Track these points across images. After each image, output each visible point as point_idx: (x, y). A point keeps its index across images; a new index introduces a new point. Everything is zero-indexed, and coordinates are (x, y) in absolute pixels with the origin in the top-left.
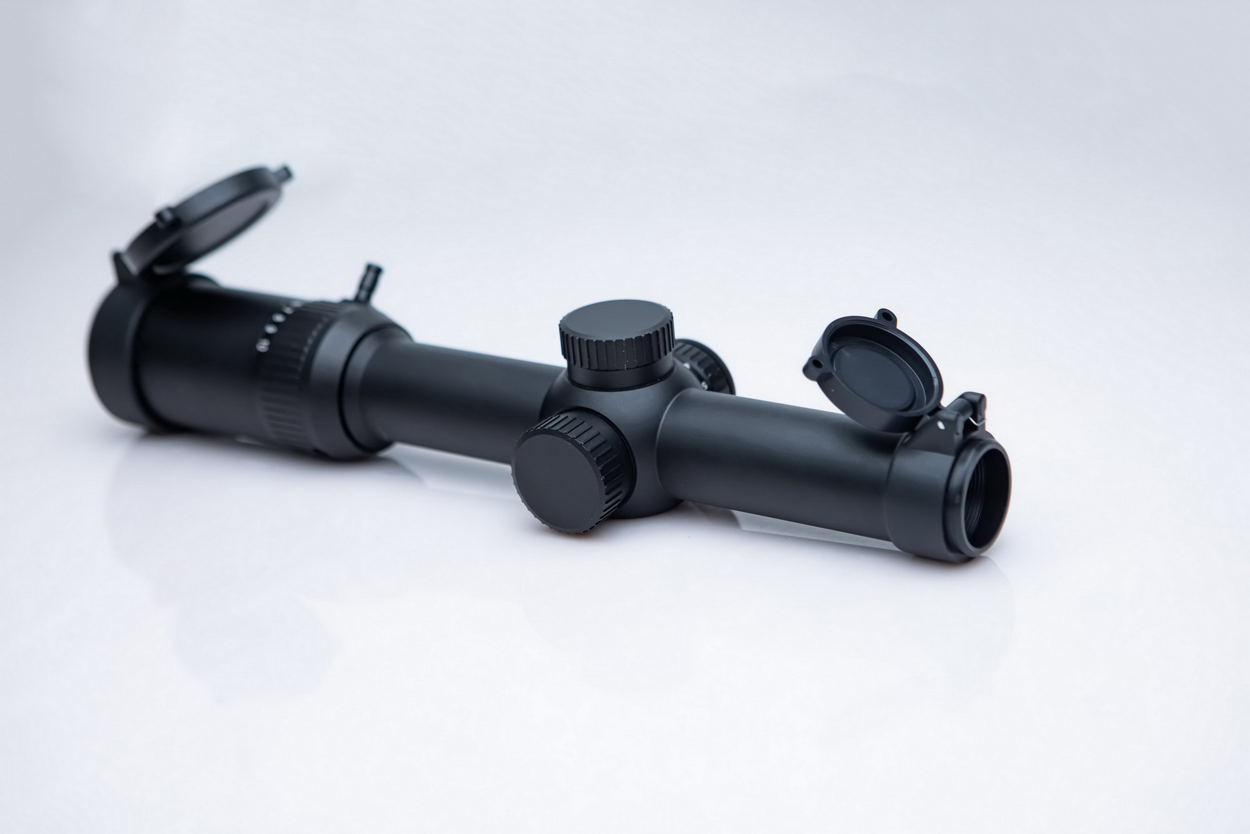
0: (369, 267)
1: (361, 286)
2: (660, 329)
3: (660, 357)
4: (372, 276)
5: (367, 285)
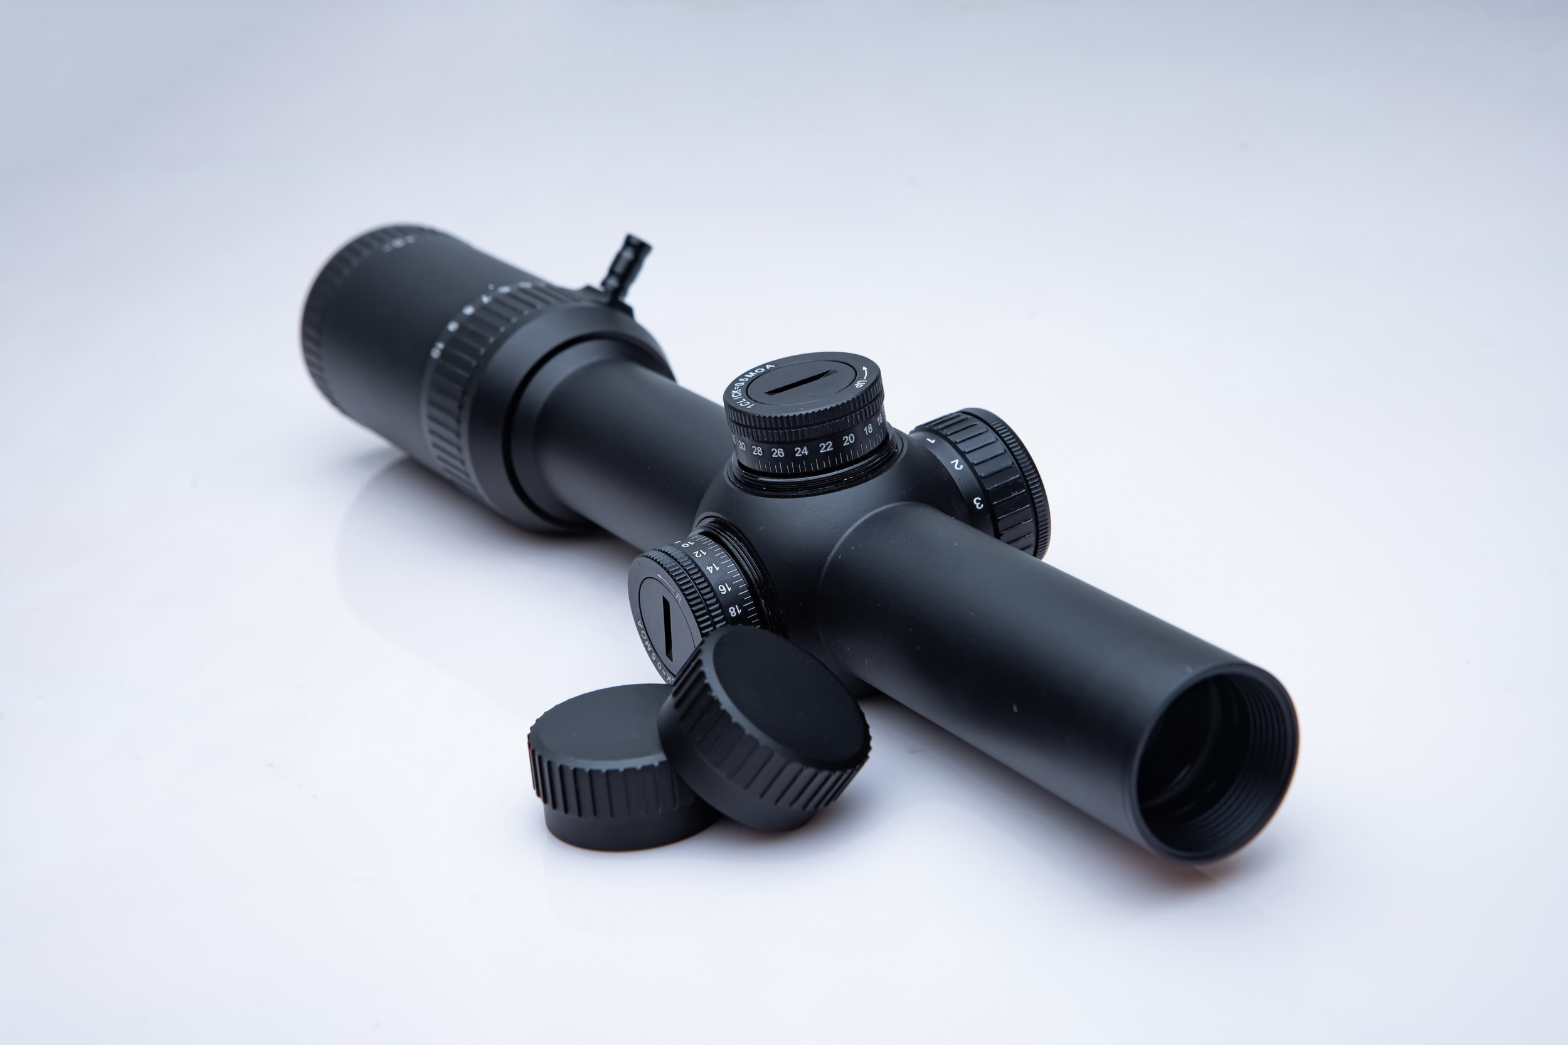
0: (628, 242)
1: (612, 272)
4: (629, 255)
5: (620, 269)
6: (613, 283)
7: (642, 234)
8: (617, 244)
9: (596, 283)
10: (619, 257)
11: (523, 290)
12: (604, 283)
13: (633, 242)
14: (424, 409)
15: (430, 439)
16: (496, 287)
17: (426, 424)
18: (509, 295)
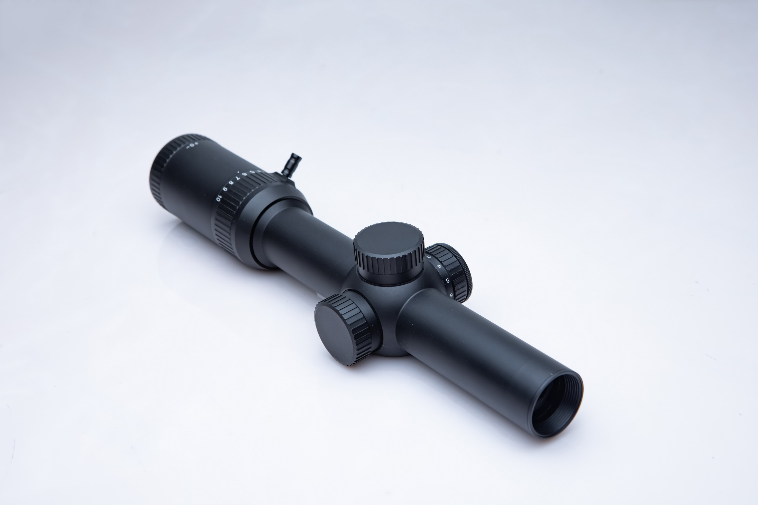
0: (293, 156)
1: (286, 167)
2: (413, 252)
3: (412, 267)
4: (293, 161)
5: (289, 167)
6: (287, 172)
7: (298, 153)
8: (289, 157)
9: (280, 172)
10: (289, 162)
11: (252, 174)
12: (283, 172)
13: (295, 156)
14: (213, 221)
15: (214, 232)
16: (241, 172)
17: (213, 227)
18: (246, 176)
